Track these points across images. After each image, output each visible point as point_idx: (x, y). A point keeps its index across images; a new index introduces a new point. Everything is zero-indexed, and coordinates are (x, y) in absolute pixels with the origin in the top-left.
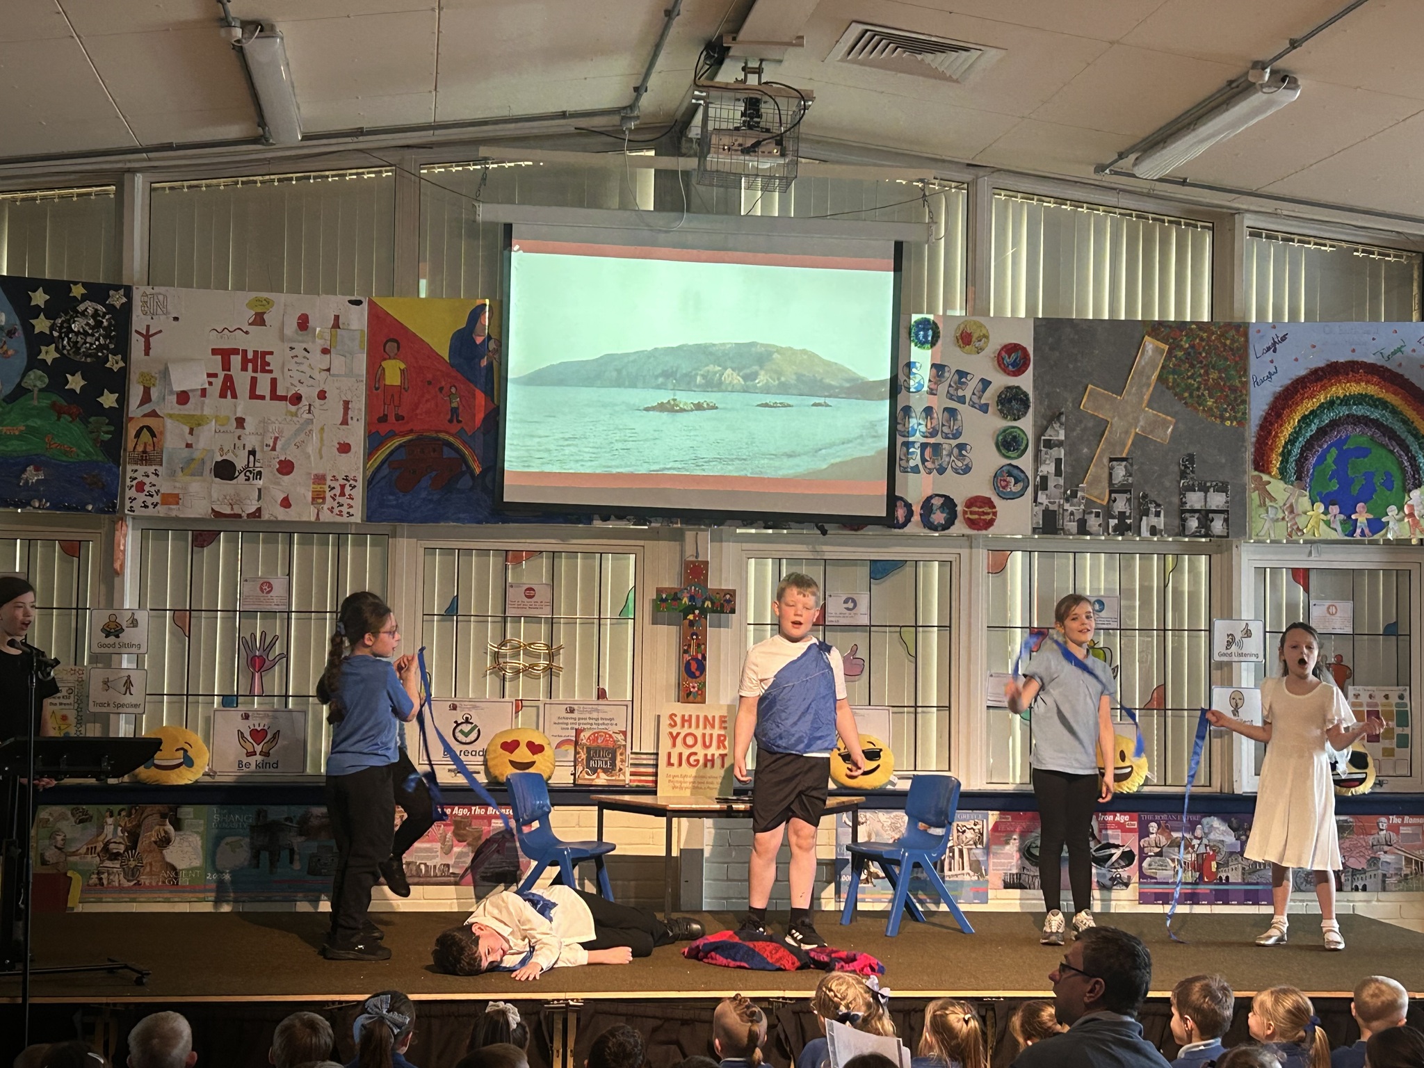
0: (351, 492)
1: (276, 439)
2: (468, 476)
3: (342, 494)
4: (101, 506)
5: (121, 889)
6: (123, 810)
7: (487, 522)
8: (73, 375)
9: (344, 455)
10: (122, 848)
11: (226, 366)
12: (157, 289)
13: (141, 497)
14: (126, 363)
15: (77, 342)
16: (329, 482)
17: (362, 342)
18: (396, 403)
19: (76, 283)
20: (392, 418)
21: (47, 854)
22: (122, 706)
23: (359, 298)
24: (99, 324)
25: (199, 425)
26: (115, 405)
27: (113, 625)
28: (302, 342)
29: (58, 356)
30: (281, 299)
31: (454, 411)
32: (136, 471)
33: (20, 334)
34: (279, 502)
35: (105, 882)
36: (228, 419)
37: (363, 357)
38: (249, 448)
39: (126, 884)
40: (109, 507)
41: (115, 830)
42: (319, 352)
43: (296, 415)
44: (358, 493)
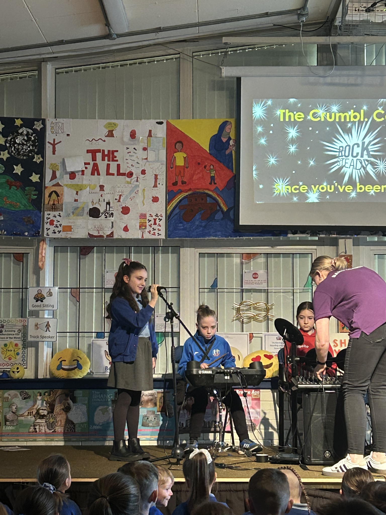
0: (160, 223)
1: (120, 195)
2: (220, 212)
3: (155, 224)
4: (32, 233)
5: (46, 434)
6: (45, 392)
7: (231, 237)
8: (17, 166)
9: (155, 203)
10: (45, 413)
11: (94, 159)
12: (58, 120)
13: (52, 228)
14: (44, 159)
15: (19, 149)
16: (148, 217)
17: (163, 143)
18: (182, 175)
19: (17, 119)
20: (179, 183)
21: (8, 416)
22: (45, 337)
23: (161, 121)
24: (29, 139)
25: (81, 189)
26: (39, 181)
27: (39, 296)
28: (132, 145)
29: (9, 156)
30: (121, 123)
31: (213, 178)
32: (50, 214)
34: (123, 229)
35: (38, 430)
36: (95, 186)
37: (164, 152)
38: (107, 201)
39: (48, 431)
40: (36, 234)
41: (42, 403)
42: (141, 150)
43: (130, 183)
44: (163, 223)
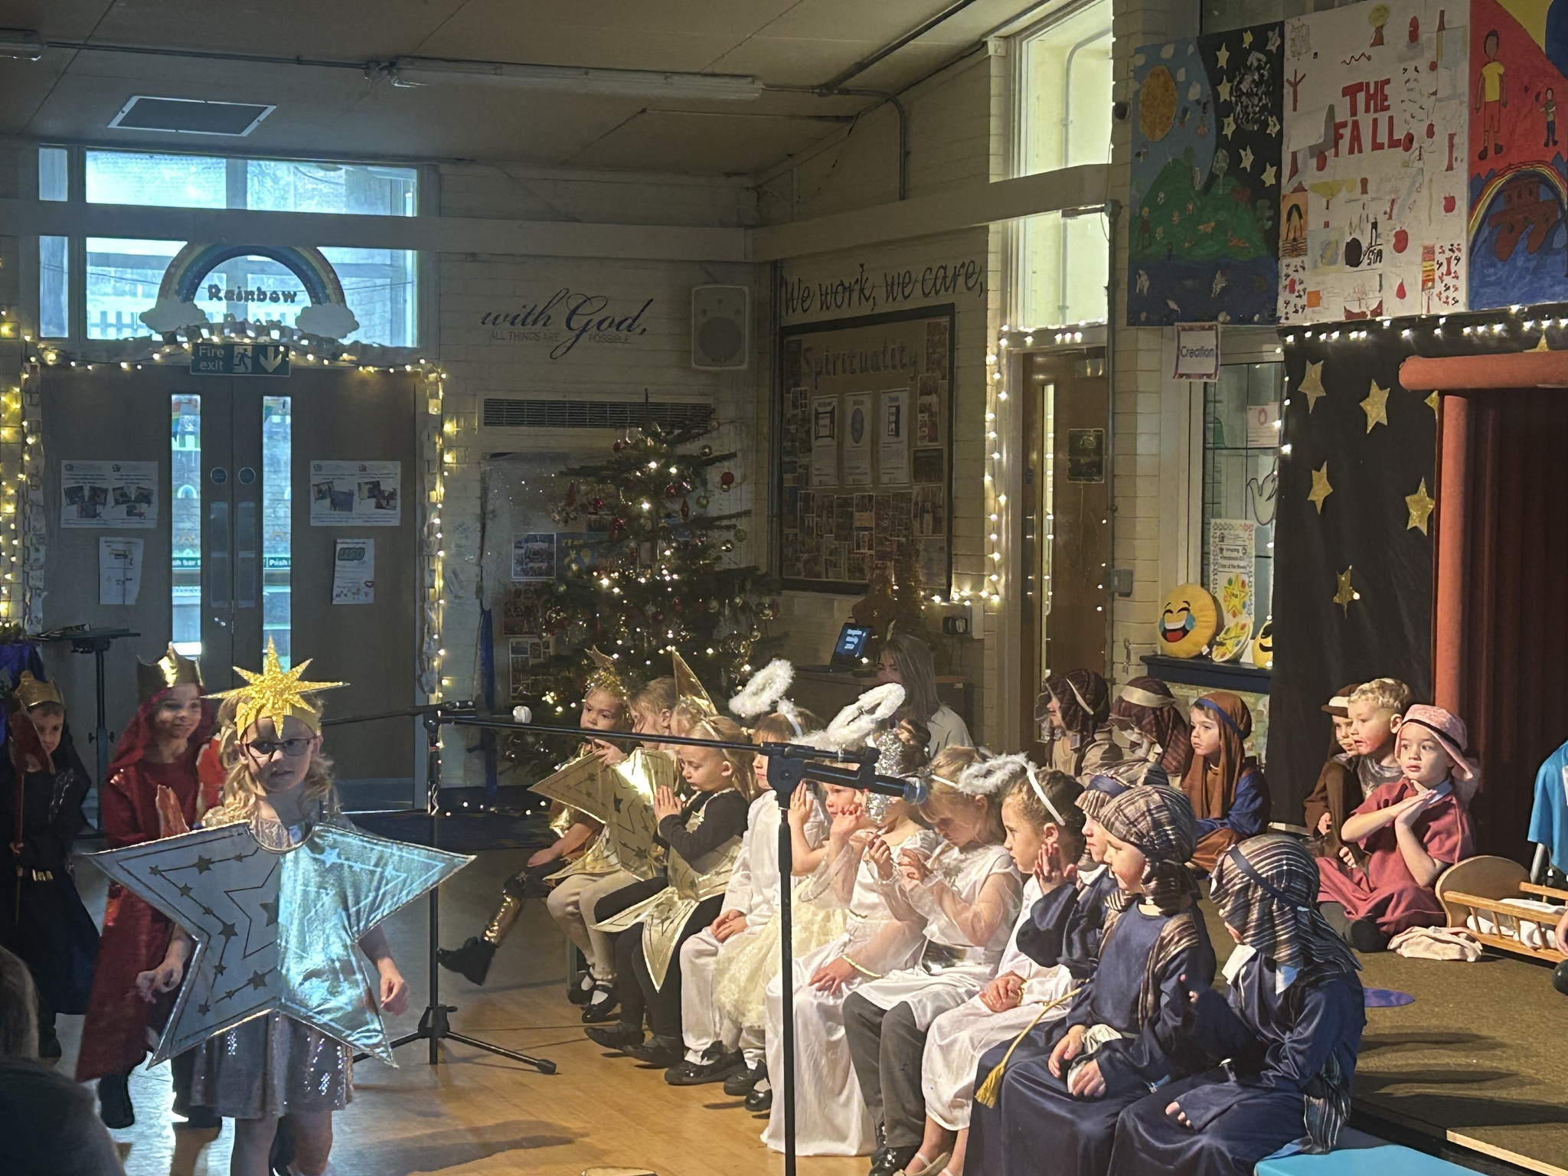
0: (1456, 268)
1: (1393, 201)
2: (1563, 227)
3: (1449, 273)
4: (1266, 314)
8: (1245, 150)
9: (1449, 214)
11: (1354, 113)
12: (1302, 19)
13: (1293, 298)
14: (1281, 124)
15: (1247, 107)
16: (1437, 257)
17: (1465, 43)
18: (1496, 127)
19: (1246, 30)
20: (1491, 152)
24: (1261, 79)
25: (1332, 195)
26: (1274, 182)
28: (1412, 59)
29: (1235, 127)
31: (1551, 128)
32: (1288, 266)
33: (1211, 108)
34: (1396, 290)
36: (1355, 181)
37: (1466, 66)
38: (1372, 219)
40: (1270, 316)
42: (1427, 69)
43: (1409, 166)
44: (1462, 269)
